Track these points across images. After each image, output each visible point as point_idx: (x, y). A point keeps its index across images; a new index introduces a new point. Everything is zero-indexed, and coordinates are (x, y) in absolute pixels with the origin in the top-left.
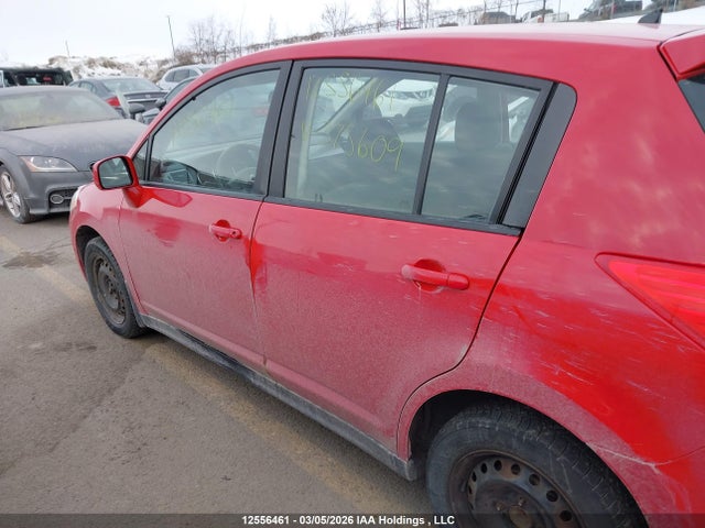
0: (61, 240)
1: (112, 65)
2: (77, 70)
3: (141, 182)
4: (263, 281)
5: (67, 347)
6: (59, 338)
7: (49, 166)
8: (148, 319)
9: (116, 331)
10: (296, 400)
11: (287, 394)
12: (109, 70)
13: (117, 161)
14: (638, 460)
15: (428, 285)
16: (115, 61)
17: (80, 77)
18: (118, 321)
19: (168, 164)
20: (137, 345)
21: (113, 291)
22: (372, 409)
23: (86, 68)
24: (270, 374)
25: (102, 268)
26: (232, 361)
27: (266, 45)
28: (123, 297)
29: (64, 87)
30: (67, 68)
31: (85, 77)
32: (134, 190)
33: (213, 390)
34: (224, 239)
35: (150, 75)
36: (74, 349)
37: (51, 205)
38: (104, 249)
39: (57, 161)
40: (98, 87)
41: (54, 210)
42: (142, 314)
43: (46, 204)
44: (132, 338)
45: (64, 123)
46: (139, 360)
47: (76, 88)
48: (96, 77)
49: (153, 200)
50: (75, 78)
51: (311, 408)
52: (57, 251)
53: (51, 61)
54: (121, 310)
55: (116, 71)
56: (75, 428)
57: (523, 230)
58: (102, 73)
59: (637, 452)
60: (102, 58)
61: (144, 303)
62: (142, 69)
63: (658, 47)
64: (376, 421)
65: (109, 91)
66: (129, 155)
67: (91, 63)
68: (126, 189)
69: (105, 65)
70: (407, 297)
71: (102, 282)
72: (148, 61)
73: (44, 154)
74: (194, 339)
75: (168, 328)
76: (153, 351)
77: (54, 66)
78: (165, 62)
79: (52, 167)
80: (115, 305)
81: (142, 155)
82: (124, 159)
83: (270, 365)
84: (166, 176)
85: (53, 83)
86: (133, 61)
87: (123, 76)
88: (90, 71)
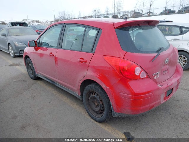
0: (22, 61)
1: (38, 22)
2: (29, 23)
3: (38, 46)
4: (57, 64)
5: (21, 81)
6: (19, 79)
7: (20, 44)
8: (38, 75)
9: (32, 78)
10: (64, 88)
11: (62, 87)
12: (38, 23)
13: (33, 41)
14: (107, 87)
15: (82, 62)
16: (39, 21)
17: (30, 25)
18: (32, 76)
19: (43, 43)
20: (35, 81)
21: (31, 70)
22: (74, 86)
23: (32, 23)
24: (59, 83)
25: (29, 64)
26: (53, 82)
27: (78, 18)
28: (33, 70)
29: (26, 27)
30: (26, 22)
31: (31, 25)
32: (36, 47)
33: (50, 89)
34: (51, 56)
35: (48, 25)
36: (23, 81)
37: (20, 53)
38: (30, 60)
39: (22, 43)
40: (34, 27)
41: (21, 55)
42: (37, 74)
43: (19, 53)
44: (35, 80)
45: (24, 35)
46: (36, 83)
47: (28, 27)
48: (34, 25)
49: (40, 50)
50: (29, 25)
51: (66, 89)
52: (21, 63)
53: (23, 20)
54: (32, 74)
55: (39, 24)
56: (21, 94)
57: (94, 52)
58: (36, 24)
59: (107, 86)
60: (36, 20)
61: (37, 71)
62: (46, 23)
63: (113, 24)
64: (75, 89)
65: (36, 28)
66: (36, 41)
67: (33, 21)
68: (34, 47)
69: (37, 22)
70: (79, 65)
71: (29, 67)
72: (48, 21)
73: (19, 42)
74: (46, 78)
75: (41, 76)
76: (39, 82)
77: (24, 22)
78: (52, 22)
79: (21, 45)
80: (31, 73)
81: (38, 41)
82: (34, 41)
83: (59, 81)
84: (43, 45)
85: (23, 26)
86: (44, 21)
87: (41, 25)
88: (33, 23)
